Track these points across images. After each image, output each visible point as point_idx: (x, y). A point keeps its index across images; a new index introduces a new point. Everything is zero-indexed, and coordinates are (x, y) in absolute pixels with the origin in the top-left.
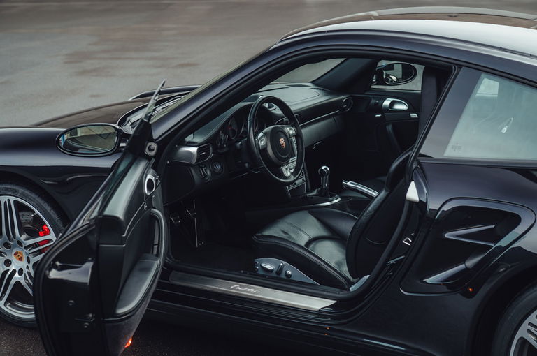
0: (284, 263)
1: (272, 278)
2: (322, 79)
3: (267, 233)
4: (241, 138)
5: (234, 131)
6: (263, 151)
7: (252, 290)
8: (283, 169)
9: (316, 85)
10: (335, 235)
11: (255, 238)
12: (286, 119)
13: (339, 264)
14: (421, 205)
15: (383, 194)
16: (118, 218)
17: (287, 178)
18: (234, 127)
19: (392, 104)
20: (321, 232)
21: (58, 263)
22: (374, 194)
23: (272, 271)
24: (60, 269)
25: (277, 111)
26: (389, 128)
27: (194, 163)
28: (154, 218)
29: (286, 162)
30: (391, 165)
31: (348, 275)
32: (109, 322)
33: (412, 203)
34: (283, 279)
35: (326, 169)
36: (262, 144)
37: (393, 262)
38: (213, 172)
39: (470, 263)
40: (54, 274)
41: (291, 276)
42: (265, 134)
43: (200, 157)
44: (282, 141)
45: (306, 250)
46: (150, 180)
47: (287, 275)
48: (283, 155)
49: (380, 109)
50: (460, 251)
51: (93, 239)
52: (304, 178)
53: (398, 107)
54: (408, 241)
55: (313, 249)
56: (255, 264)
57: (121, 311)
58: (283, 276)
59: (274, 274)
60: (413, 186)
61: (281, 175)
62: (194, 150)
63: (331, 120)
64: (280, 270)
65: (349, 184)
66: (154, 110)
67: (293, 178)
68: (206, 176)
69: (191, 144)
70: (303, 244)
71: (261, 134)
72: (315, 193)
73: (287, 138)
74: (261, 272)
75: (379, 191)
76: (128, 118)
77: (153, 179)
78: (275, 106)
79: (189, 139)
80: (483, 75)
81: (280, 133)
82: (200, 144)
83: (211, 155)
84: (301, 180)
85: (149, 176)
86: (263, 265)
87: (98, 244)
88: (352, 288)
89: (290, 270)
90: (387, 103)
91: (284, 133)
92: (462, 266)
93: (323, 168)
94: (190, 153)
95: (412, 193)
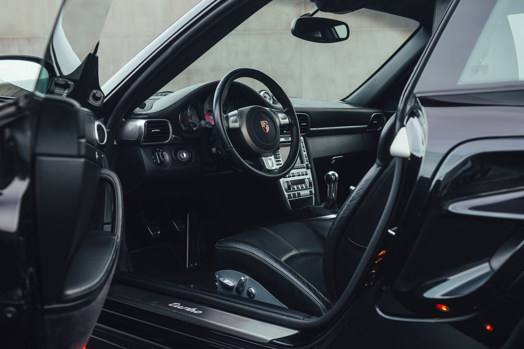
0: (247, 277)
11: (216, 244)
15: (374, 170)
23: (232, 287)
29: (268, 150)
32: (49, 312)
34: (244, 299)
35: (334, 174)
38: (175, 160)
41: (254, 296)
42: (240, 112)
43: (151, 135)
47: (249, 293)
52: (313, 189)
56: (214, 279)
58: (245, 295)
59: (234, 293)
64: (241, 284)
68: (162, 162)
71: (234, 112)
72: (322, 206)
74: (220, 289)
81: (264, 116)
82: (150, 117)
83: (172, 137)
84: (307, 192)
85: (97, 123)
86: (221, 279)
89: (254, 288)
91: (269, 115)
93: (330, 173)
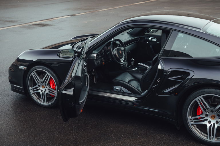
0: (122, 87)
1: (119, 92)
2: (130, 32)
3: (117, 79)
4: (108, 51)
5: (106, 49)
6: (115, 55)
7: (113, 95)
8: (121, 60)
9: (128, 34)
10: (136, 79)
11: (113, 80)
12: (121, 45)
13: (138, 87)
14: (162, 70)
15: (151, 67)
16: (80, 76)
17: (122, 63)
18: (106, 48)
19: (152, 39)
20: (132, 78)
21: (64, 89)
22: (148, 67)
23: (118, 90)
24: (65, 90)
25: (118, 42)
26: (151, 46)
27: (95, 59)
28: (86, 75)
29: (121, 58)
30: (153, 59)
31: (141, 90)
32: (77, 105)
33: (159, 70)
34: (122, 92)
36: (115, 53)
37: (154, 86)
39: (176, 86)
40: (63, 92)
42: (115, 50)
43: (97, 57)
44: (120, 52)
45: (128, 83)
46: (85, 65)
47: (123, 91)
48: (121, 56)
49: (148, 40)
50: (173, 83)
51: (73, 82)
52: (126, 62)
53: (153, 40)
54: (158, 80)
55: (130, 83)
56: (113, 88)
57: (80, 102)
58: (122, 91)
59: (119, 91)
60: (160, 65)
61: (120, 62)
62: (95, 55)
63: (133, 44)
64: (121, 90)
65: (140, 64)
66: (82, 43)
67: (124, 63)
68: (98, 62)
69: (94, 54)
70: (127, 82)
71: (114, 50)
72: (129, 67)
73: (122, 50)
74: (115, 90)
75: (150, 66)
76: (75, 46)
77: (85, 64)
78: (117, 41)
79: (93, 52)
80: (179, 33)
82: (97, 54)
83: (100, 56)
85: (84, 64)
86: (116, 88)
87: (75, 83)
88: (142, 94)
89: (124, 90)
90: (150, 38)
91: (121, 49)
92: (174, 87)
93: (132, 59)
94: (94, 56)
95: (160, 67)
